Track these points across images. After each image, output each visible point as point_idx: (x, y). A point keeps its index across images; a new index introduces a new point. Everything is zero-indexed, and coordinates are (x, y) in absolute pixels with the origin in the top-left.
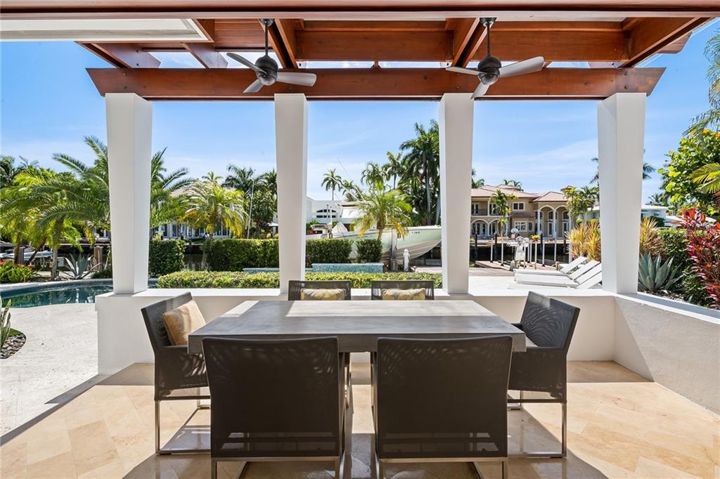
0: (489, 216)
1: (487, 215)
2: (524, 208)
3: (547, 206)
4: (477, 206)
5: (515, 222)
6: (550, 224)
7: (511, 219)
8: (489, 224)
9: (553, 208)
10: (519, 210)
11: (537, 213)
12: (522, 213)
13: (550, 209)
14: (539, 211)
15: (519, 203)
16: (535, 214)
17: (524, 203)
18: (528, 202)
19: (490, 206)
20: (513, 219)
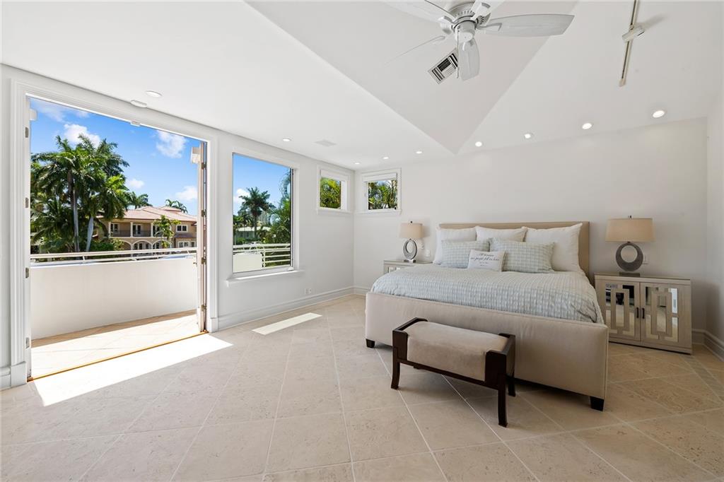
0: (152, 237)
1: (150, 236)
2: (187, 229)
4: (139, 227)
5: (178, 242)
7: (175, 240)
8: (153, 244)
10: (182, 232)
12: (186, 234)
15: (182, 226)
18: (189, 225)
19: (154, 227)
20: (177, 240)
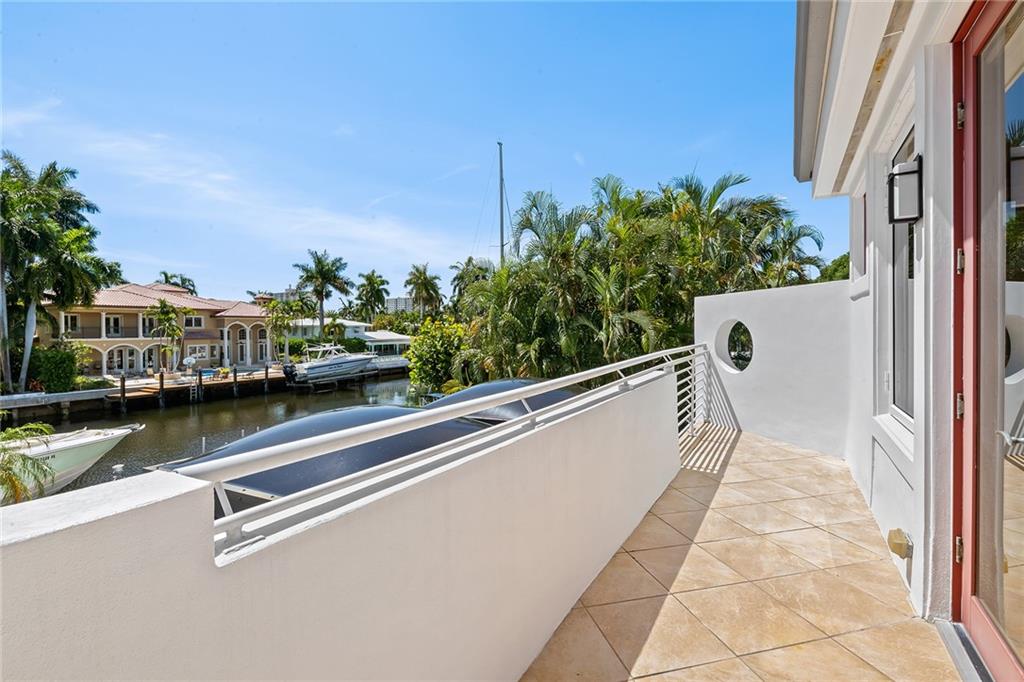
0: (141, 337)
1: (137, 336)
2: (203, 324)
3: (237, 322)
4: (117, 320)
5: (189, 346)
6: (242, 347)
7: (182, 342)
8: (141, 352)
9: (245, 326)
10: (194, 328)
11: (222, 332)
12: (200, 332)
13: (242, 326)
14: (226, 330)
15: (193, 317)
16: (219, 333)
17: (202, 317)
18: (208, 317)
19: (144, 321)
20: (186, 342)
